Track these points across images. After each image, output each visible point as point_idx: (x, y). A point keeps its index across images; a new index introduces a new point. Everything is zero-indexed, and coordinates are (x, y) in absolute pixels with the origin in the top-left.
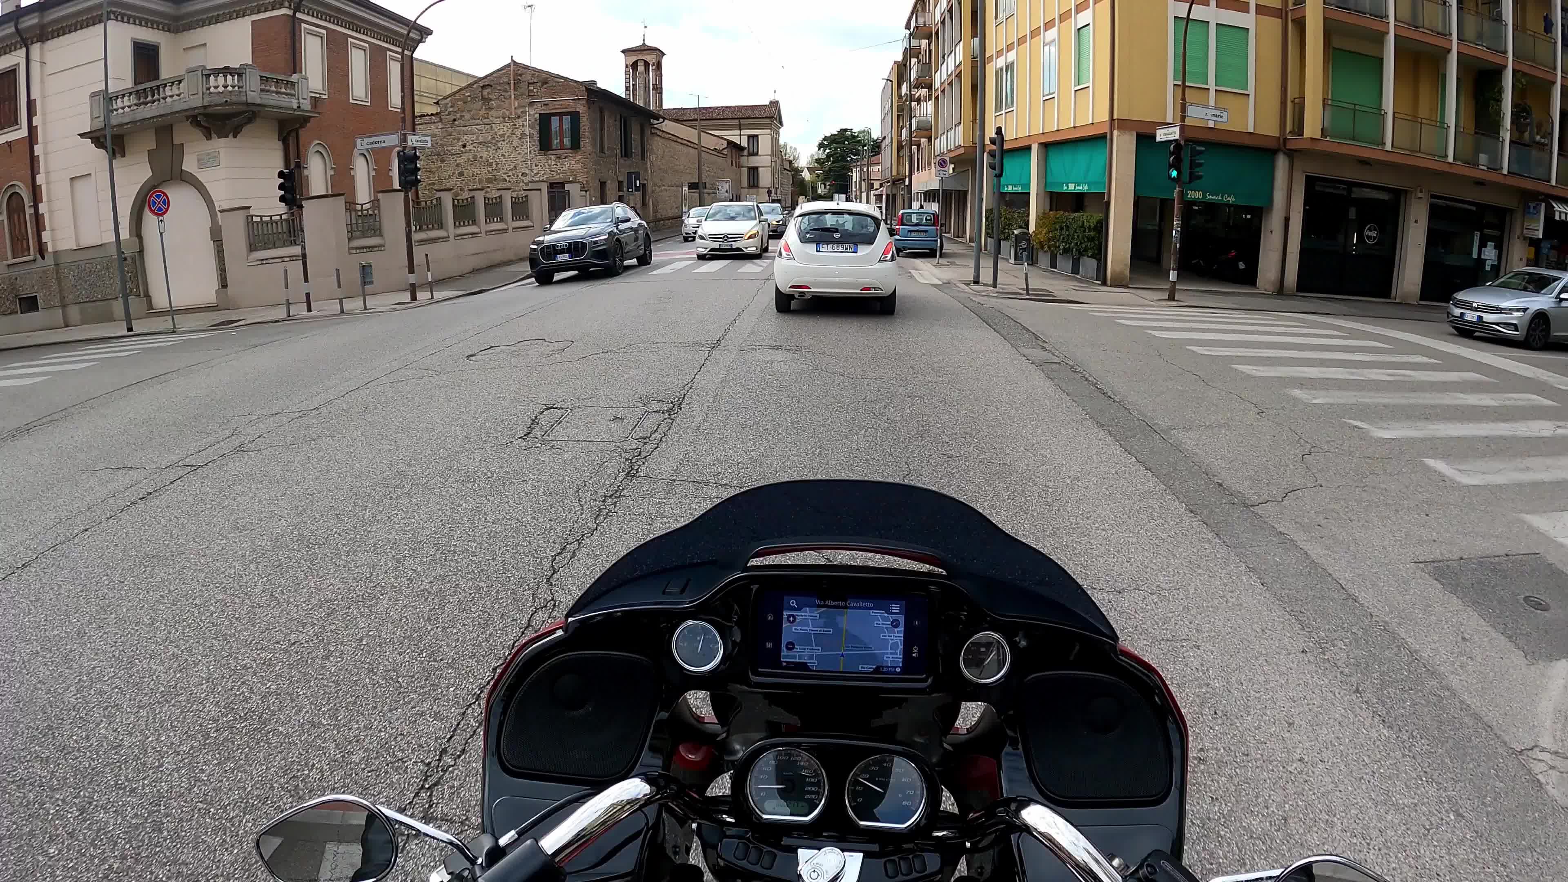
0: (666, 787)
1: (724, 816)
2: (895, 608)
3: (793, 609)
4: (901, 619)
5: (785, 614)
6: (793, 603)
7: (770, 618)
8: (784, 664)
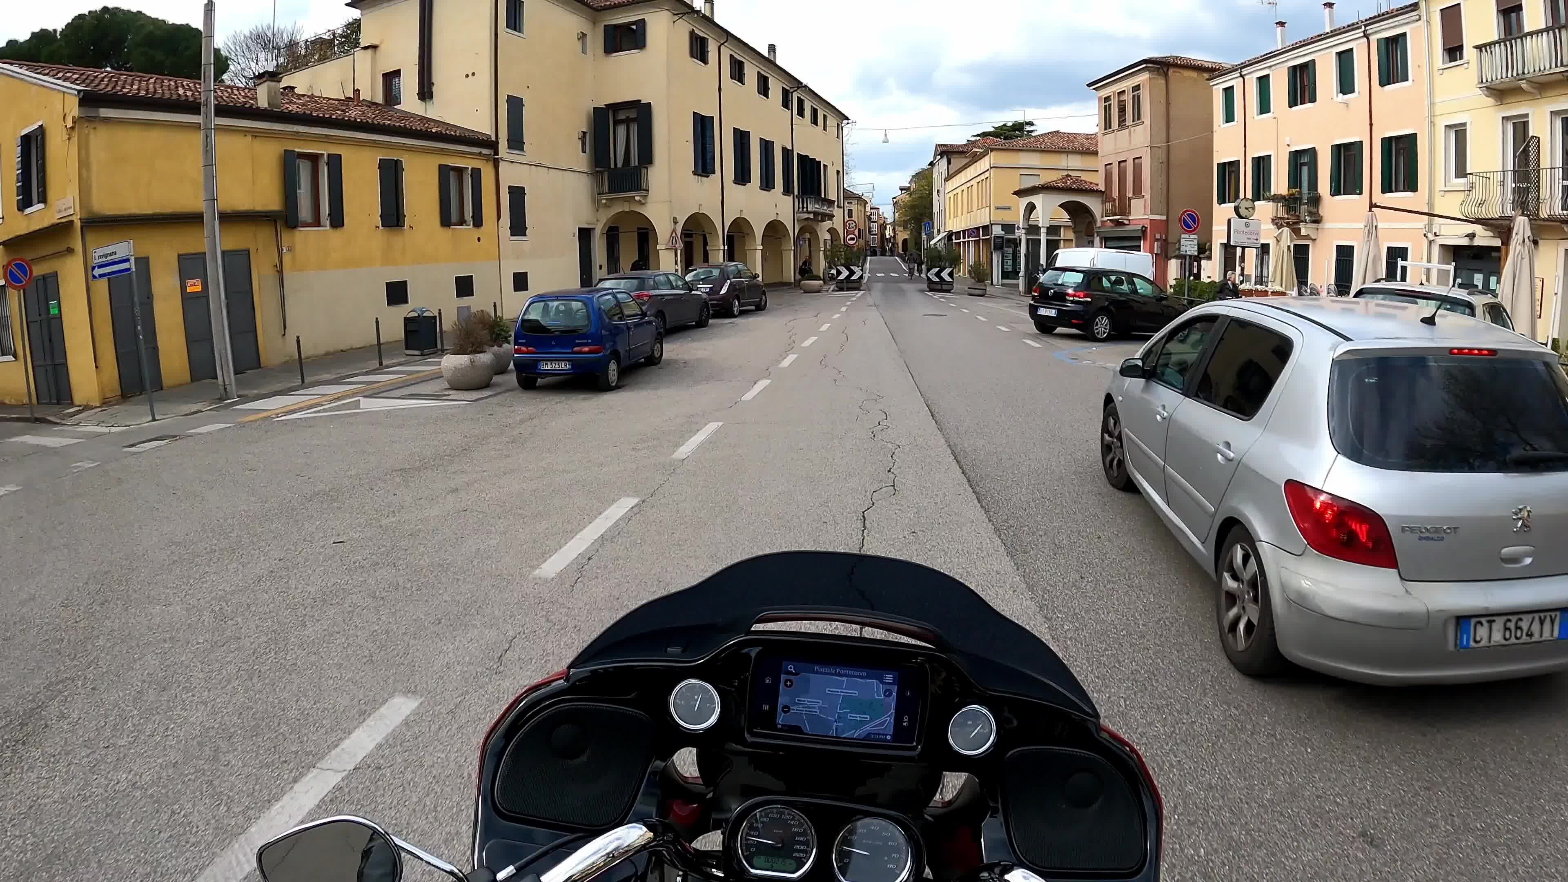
0: (663, 834)
1: (713, 870)
2: (889, 678)
3: (790, 673)
4: (895, 689)
5: (783, 677)
6: (791, 668)
7: (768, 681)
8: (779, 726)
